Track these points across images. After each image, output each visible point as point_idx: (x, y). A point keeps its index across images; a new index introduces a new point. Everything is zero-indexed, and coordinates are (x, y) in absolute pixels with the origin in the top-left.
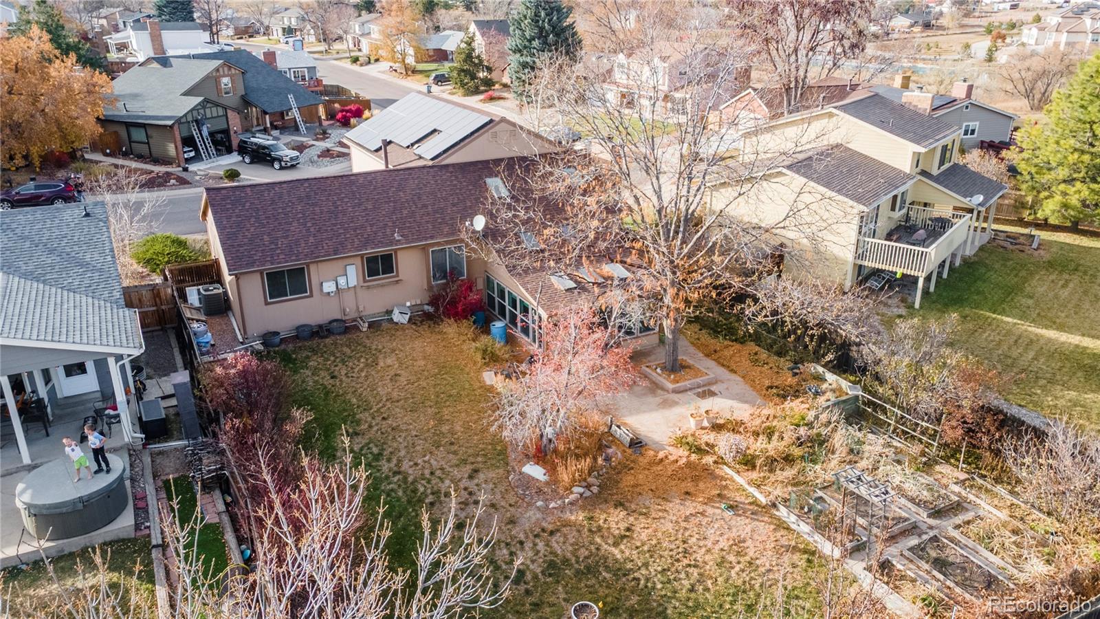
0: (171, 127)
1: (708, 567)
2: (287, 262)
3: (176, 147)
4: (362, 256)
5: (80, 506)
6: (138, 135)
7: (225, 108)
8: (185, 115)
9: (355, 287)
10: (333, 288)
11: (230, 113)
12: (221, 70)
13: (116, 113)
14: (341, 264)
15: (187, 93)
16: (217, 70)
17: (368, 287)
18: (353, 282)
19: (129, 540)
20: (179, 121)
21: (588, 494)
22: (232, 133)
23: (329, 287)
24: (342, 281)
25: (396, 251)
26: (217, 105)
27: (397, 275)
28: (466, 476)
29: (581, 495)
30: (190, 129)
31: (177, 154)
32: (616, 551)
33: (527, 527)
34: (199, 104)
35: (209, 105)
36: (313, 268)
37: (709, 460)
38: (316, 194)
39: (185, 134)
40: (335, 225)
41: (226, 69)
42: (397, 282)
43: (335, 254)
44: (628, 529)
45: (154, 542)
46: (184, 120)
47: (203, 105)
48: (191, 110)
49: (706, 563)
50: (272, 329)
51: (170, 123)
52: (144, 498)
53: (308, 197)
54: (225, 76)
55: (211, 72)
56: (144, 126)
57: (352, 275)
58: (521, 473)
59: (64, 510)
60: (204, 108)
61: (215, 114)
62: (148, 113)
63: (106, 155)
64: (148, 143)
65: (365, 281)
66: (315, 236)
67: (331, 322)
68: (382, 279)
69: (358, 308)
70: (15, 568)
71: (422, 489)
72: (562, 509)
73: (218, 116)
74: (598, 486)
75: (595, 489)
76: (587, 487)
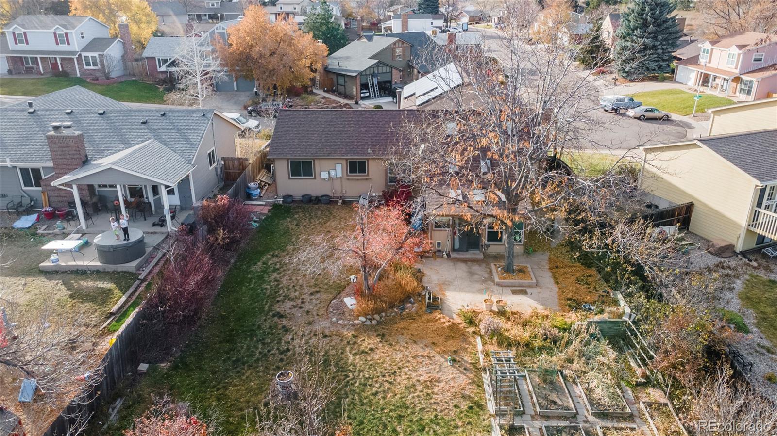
0: (356, 77)
1: (399, 387)
2: (300, 156)
3: (357, 89)
4: (346, 159)
5: (111, 250)
6: (341, 81)
7: (392, 68)
8: (365, 70)
9: (341, 177)
10: (327, 176)
11: (394, 71)
12: (397, 44)
13: (334, 67)
14: (332, 162)
15: (371, 58)
16: (394, 44)
17: (348, 179)
18: (339, 174)
19: (132, 273)
20: (360, 74)
21: (368, 323)
22: (393, 83)
23: (324, 175)
24: (333, 173)
25: (368, 159)
26: (386, 65)
27: (368, 175)
28: (309, 293)
29: (363, 322)
30: (367, 79)
31: (357, 93)
32: (351, 357)
33: (314, 329)
34: (375, 64)
35: (381, 65)
36: (317, 162)
37: (471, 329)
38: (337, 119)
39: (364, 82)
40: (337, 139)
41: (400, 43)
42: (367, 179)
43: (328, 156)
44: (371, 349)
45: (140, 277)
46: (364, 73)
47: (377, 65)
48: (370, 68)
49: (399, 384)
50: (290, 194)
51: (355, 74)
52: (153, 258)
53: (331, 121)
54: (399, 47)
55: (390, 45)
56: (344, 75)
57: (339, 170)
58: (342, 301)
59: (105, 249)
60: (378, 66)
61: (384, 71)
62: (348, 68)
63: (325, 91)
64: (345, 86)
65: (347, 175)
66: (323, 143)
67: (322, 196)
68: (358, 175)
69: (342, 191)
70: (85, 271)
71: (281, 292)
72: (344, 326)
73: (386, 73)
74: (378, 321)
75: (374, 322)
76: (370, 320)
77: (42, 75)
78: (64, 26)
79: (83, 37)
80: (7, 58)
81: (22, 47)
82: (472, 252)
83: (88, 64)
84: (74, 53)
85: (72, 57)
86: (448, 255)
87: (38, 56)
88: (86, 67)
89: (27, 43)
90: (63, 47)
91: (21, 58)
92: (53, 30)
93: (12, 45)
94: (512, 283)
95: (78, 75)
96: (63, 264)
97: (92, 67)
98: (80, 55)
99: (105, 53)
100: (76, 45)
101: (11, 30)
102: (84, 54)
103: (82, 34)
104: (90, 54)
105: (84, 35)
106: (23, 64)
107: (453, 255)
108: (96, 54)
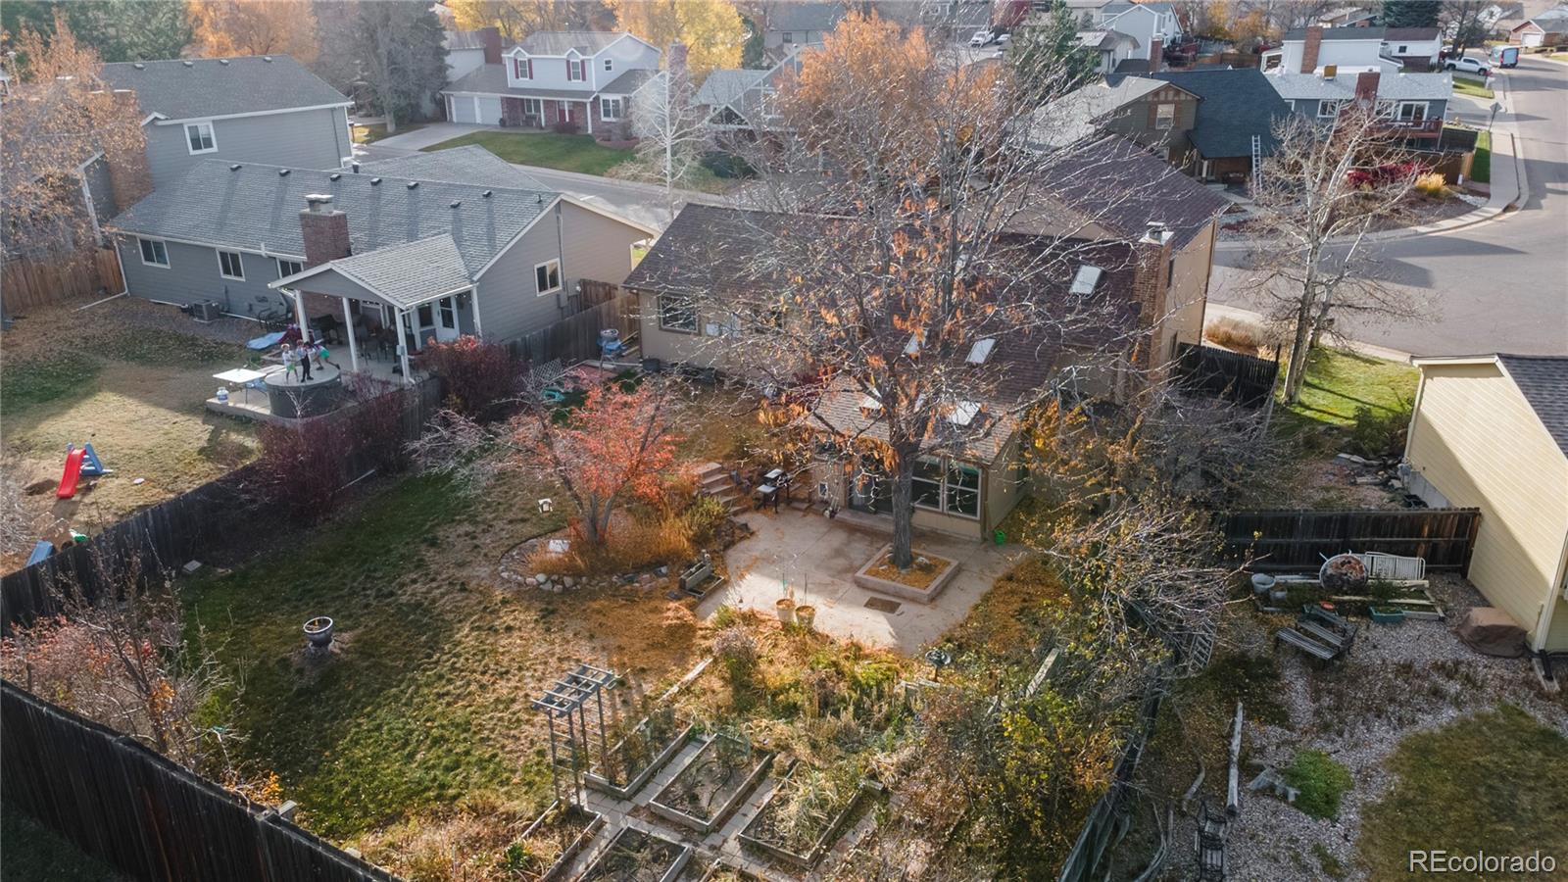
1: (488, 696)
10: (716, 333)
16: (1156, 93)
21: (546, 587)
23: (712, 330)
29: (538, 584)
32: (465, 632)
33: (458, 575)
44: (508, 629)
49: (493, 692)
72: (505, 582)
74: (565, 588)
75: (558, 588)
76: (554, 583)
77: (541, 128)
78: (583, 50)
79: (608, 68)
80: (502, 99)
81: (524, 82)
82: (884, 516)
83: (607, 114)
84: (587, 94)
85: (584, 100)
86: (833, 513)
87: (541, 98)
88: (604, 119)
89: (531, 77)
90: (577, 85)
91: (522, 100)
92: (565, 56)
93: (512, 81)
94: (883, 585)
95: (590, 131)
96: (231, 404)
97: (612, 119)
98: (597, 99)
99: (632, 95)
100: (595, 80)
101: (512, 55)
102: (604, 97)
103: (607, 62)
104: (611, 97)
105: (612, 65)
106: (523, 112)
107: (844, 515)
108: (618, 97)
